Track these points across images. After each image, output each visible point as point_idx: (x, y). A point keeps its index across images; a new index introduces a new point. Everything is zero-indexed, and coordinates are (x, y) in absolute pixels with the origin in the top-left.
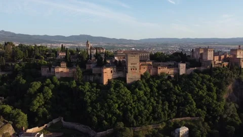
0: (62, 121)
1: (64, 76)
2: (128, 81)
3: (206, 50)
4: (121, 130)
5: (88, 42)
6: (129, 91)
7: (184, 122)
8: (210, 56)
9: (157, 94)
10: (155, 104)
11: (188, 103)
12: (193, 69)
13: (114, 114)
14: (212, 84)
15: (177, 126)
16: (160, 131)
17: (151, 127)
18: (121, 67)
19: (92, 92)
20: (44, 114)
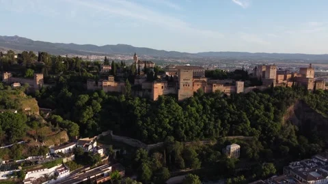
0: (112, 134)
1: (112, 90)
2: (180, 98)
3: (268, 67)
4: (172, 143)
6: (180, 107)
7: (236, 141)
8: (272, 74)
9: (209, 112)
10: (207, 121)
11: (242, 121)
12: (253, 87)
13: (165, 128)
14: (271, 104)
15: (229, 143)
16: (211, 147)
17: (201, 143)
18: (173, 83)
19: (142, 106)
20: (93, 126)
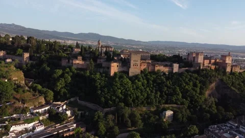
0: (78, 100)
1: (80, 67)
2: (131, 74)
3: (197, 54)
4: (122, 108)
5: (99, 41)
6: (130, 81)
7: (171, 108)
8: (200, 59)
9: (152, 86)
10: (150, 93)
11: (176, 94)
12: (185, 69)
13: (118, 97)
14: (198, 81)
15: (165, 109)
16: (151, 112)
17: (144, 109)
18: (125, 63)
19: (102, 80)
20: (64, 93)
